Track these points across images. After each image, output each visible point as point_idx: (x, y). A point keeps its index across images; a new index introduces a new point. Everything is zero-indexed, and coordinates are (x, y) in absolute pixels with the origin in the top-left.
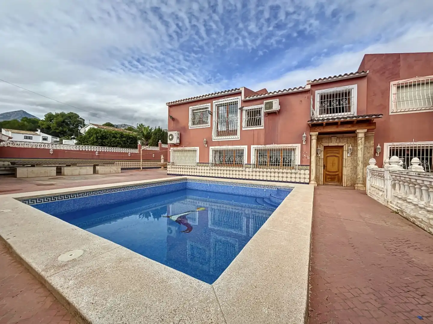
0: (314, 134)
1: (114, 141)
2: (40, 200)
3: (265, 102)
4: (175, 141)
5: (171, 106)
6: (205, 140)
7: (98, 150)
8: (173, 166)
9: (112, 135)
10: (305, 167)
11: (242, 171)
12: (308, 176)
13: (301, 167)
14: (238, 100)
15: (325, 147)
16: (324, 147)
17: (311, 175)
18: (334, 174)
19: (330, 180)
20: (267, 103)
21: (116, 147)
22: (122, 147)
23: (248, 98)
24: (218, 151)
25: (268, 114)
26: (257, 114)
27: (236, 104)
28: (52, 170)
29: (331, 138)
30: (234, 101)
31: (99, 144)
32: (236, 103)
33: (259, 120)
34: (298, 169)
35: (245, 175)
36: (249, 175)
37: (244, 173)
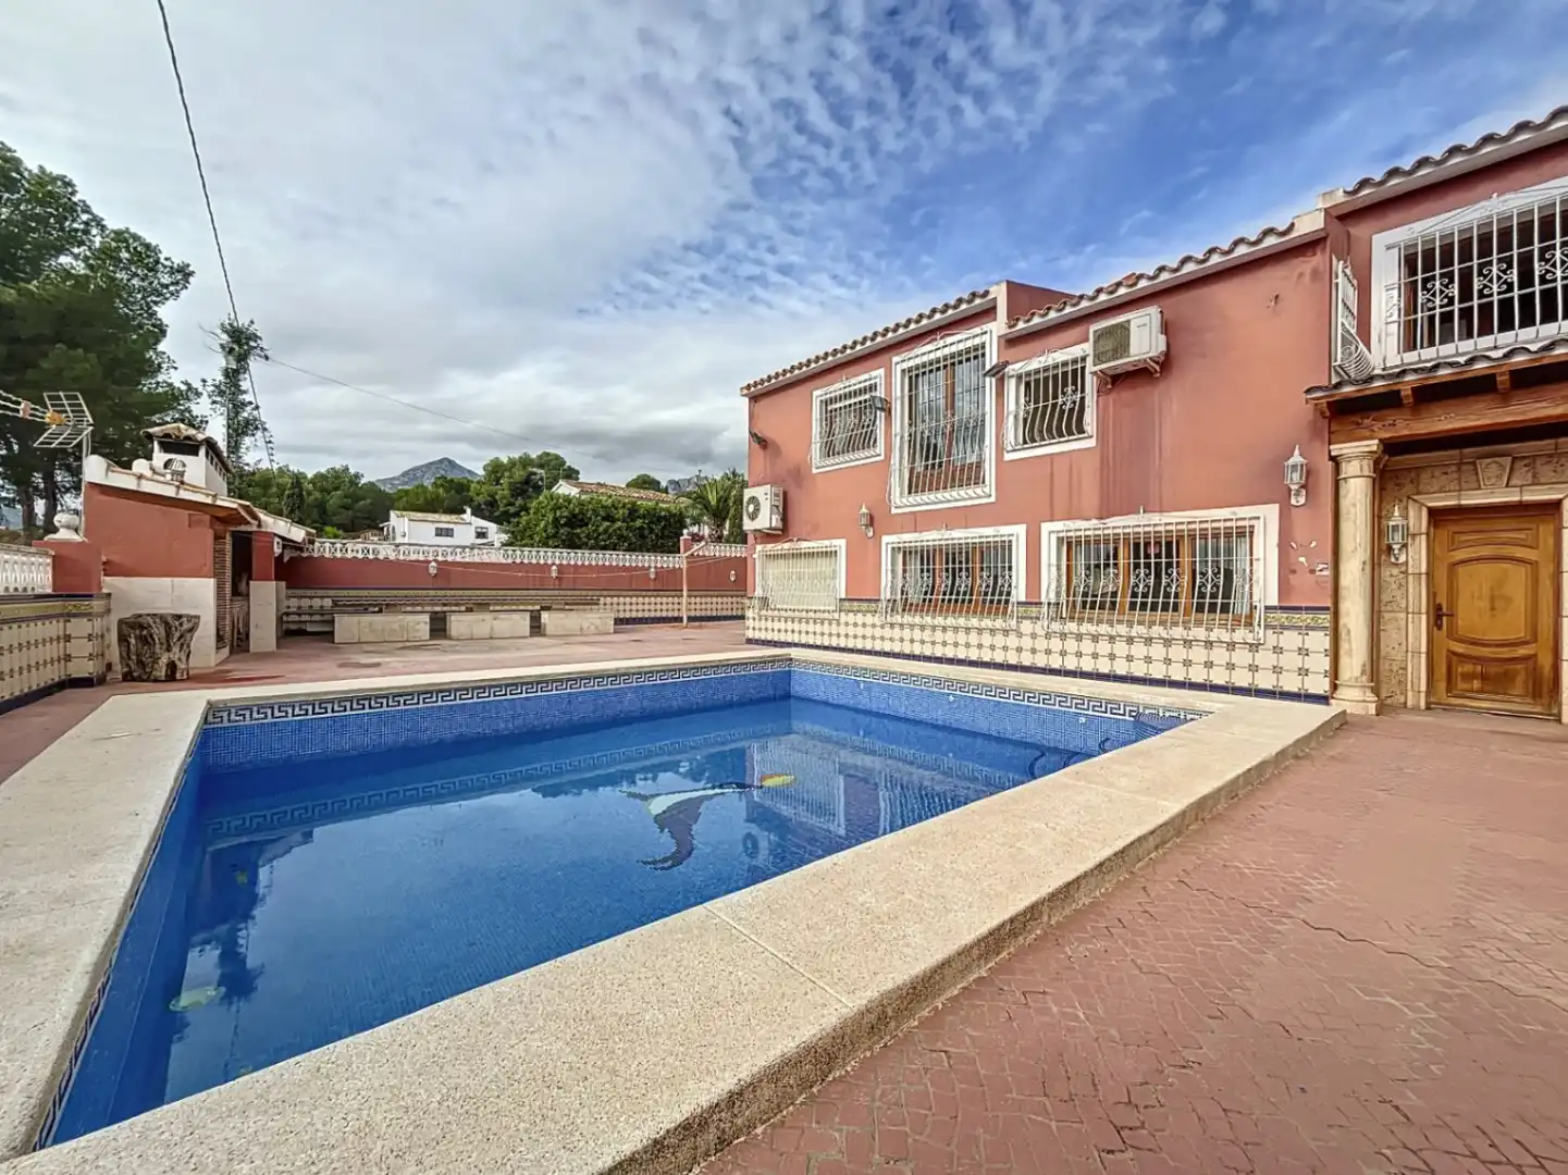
0: (1357, 454)
1: (606, 531)
2: (282, 709)
3: (1095, 327)
4: (766, 519)
5: (759, 395)
6: (864, 510)
7: (557, 562)
8: (764, 612)
9: (602, 513)
10: (1304, 616)
11: (1006, 632)
12: (1326, 664)
13: (1283, 617)
14: (986, 338)
15: (1436, 516)
16: (1432, 512)
17: (1344, 661)
18: (1505, 653)
19: (1476, 684)
20: (1100, 336)
21: (614, 550)
22: (631, 549)
23: (1021, 325)
24: (916, 552)
25: (1116, 381)
26: (1065, 385)
27: (976, 357)
28: (418, 623)
29: (1474, 463)
30: (969, 344)
31: (563, 541)
32: (977, 353)
33: (1071, 411)
34: (1266, 627)
35: (1019, 650)
36: (1034, 651)
37: (1012, 641)
